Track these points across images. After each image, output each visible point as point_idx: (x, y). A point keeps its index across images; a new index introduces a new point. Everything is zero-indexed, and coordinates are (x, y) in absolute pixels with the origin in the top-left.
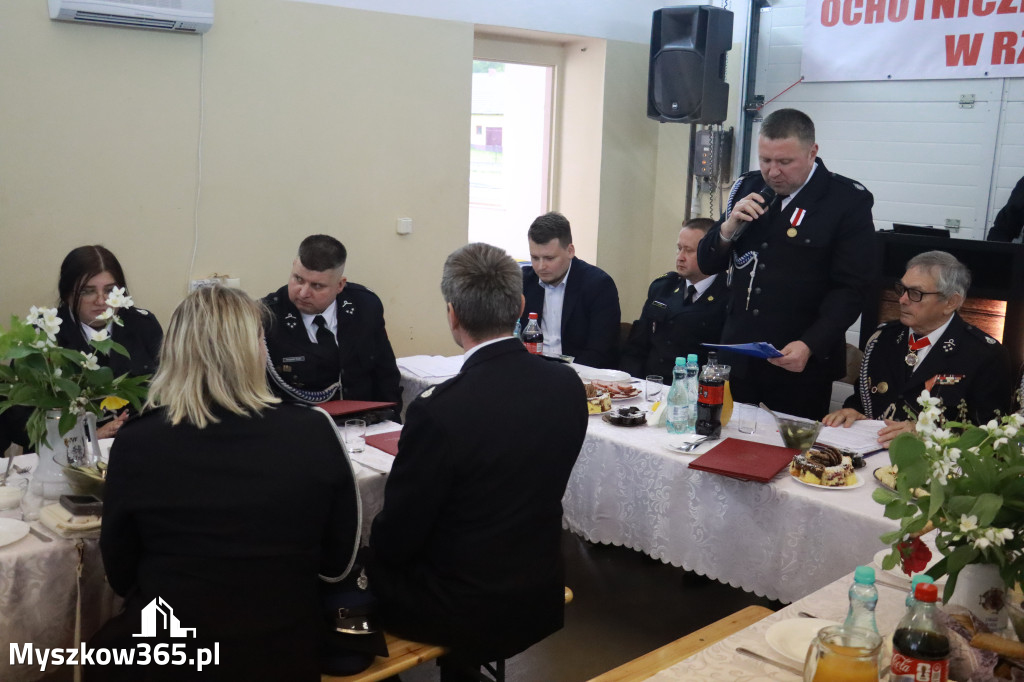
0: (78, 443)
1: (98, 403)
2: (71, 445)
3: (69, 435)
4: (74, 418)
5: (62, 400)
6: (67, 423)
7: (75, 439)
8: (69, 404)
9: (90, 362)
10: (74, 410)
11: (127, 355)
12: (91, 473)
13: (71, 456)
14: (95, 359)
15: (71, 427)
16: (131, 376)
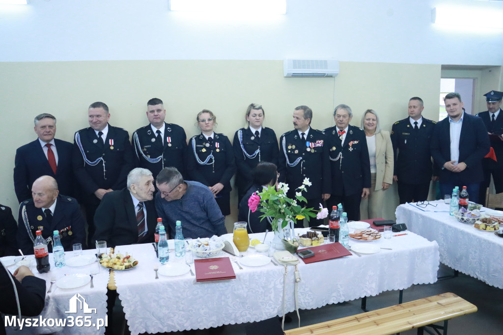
0: (288, 231)
1: (295, 217)
2: (285, 231)
3: (285, 228)
4: (287, 222)
5: (283, 215)
6: (284, 224)
7: (286, 230)
8: (285, 217)
9: (294, 203)
10: (287, 219)
11: (307, 202)
12: (291, 243)
13: (285, 235)
14: (296, 202)
15: (286, 225)
16: (306, 208)
